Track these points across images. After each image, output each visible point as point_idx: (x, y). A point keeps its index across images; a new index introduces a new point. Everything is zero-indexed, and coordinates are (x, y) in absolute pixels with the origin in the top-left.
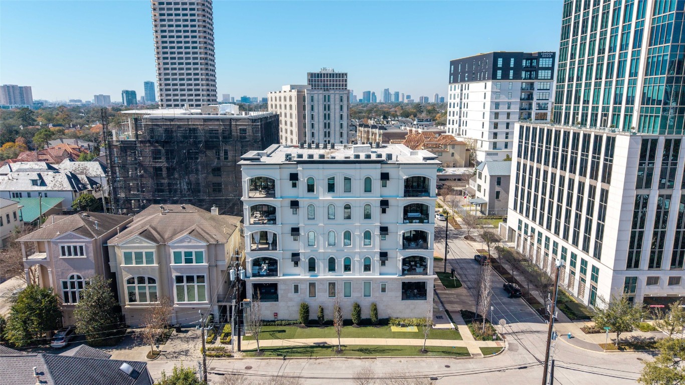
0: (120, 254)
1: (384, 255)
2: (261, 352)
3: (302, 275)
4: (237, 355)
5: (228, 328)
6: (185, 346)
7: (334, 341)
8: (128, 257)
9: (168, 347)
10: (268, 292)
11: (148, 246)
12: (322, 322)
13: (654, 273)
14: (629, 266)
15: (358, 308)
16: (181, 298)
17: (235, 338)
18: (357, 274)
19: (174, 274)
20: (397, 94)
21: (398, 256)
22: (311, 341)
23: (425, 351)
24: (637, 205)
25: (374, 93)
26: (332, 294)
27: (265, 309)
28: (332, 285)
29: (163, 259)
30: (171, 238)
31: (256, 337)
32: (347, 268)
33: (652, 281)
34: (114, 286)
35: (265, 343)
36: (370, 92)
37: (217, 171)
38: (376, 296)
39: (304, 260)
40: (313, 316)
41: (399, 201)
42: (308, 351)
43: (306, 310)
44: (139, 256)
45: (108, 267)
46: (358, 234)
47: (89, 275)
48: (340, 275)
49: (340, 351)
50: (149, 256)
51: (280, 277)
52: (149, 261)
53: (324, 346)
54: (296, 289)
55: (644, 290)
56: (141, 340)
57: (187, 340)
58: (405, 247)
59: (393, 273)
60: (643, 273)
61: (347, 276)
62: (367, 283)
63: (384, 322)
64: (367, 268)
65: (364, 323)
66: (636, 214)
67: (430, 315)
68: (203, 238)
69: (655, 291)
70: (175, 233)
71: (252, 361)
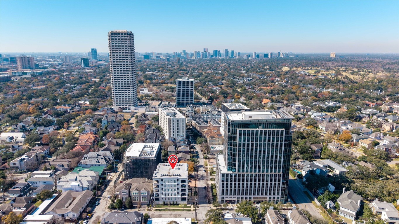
0: (132, 193)
1: (178, 193)
2: (156, 210)
3: (163, 196)
4: (153, 210)
5: (151, 205)
6: (144, 209)
7: (168, 208)
8: (133, 193)
9: (141, 209)
10: (157, 199)
11: (137, 192)
12: (167, 205)
13: (227, 196)
14: (222, 195)
15: (174, 202)
16: (142, 200)
17: (152, 207)
18: (173, 196)
19: (141, 196)
20: (233, 52)
21: (180, 193)
22: (165, 208)
23: (184, 210)
24: (222, 185)
25: (219, 51)
26: (169, 200)
27: (157, 202)
28: (169, 198)
29: (139, 193)
30: (141, 190)
31: (155, 207)
32: (172, 195)
33: (226, 197)
34: (131, 199)
35: (157, 208)
36: (217, 51)
37: (147, 168)
38: (177, 200)
39: (164, 194)
40: (166, 203)
41: (180, 184)
42: (164, 210)
43: (164, 202)
44: (135, 193)
45: (130, 195)
46: (173, 190)
47: (127, 196)
48: (170, 196)
49: (170, 210)
50: (137, 193)
51: (160, 197)
52: (137, 194)
53: (167, 209)
54: (163, 199)
55: (225, 199)
56: (136, 207)
57: (144, 208)
58: (182, 191)
59: (180, 196)
60: (225, 196)
61: (171, 197)
62: (175, 198)
63: (178, 205)
64: (175, 195)
65: (174, 205)
66: (222, 186)
67: (187, 203)
68: (146, 190)
69: (227, 199)
70: (141, 189)
71: (155, 212)
